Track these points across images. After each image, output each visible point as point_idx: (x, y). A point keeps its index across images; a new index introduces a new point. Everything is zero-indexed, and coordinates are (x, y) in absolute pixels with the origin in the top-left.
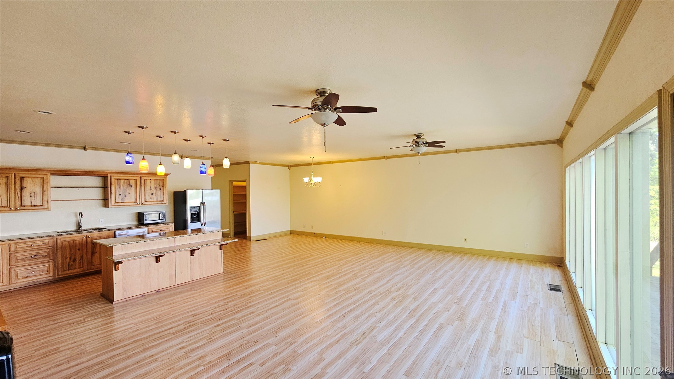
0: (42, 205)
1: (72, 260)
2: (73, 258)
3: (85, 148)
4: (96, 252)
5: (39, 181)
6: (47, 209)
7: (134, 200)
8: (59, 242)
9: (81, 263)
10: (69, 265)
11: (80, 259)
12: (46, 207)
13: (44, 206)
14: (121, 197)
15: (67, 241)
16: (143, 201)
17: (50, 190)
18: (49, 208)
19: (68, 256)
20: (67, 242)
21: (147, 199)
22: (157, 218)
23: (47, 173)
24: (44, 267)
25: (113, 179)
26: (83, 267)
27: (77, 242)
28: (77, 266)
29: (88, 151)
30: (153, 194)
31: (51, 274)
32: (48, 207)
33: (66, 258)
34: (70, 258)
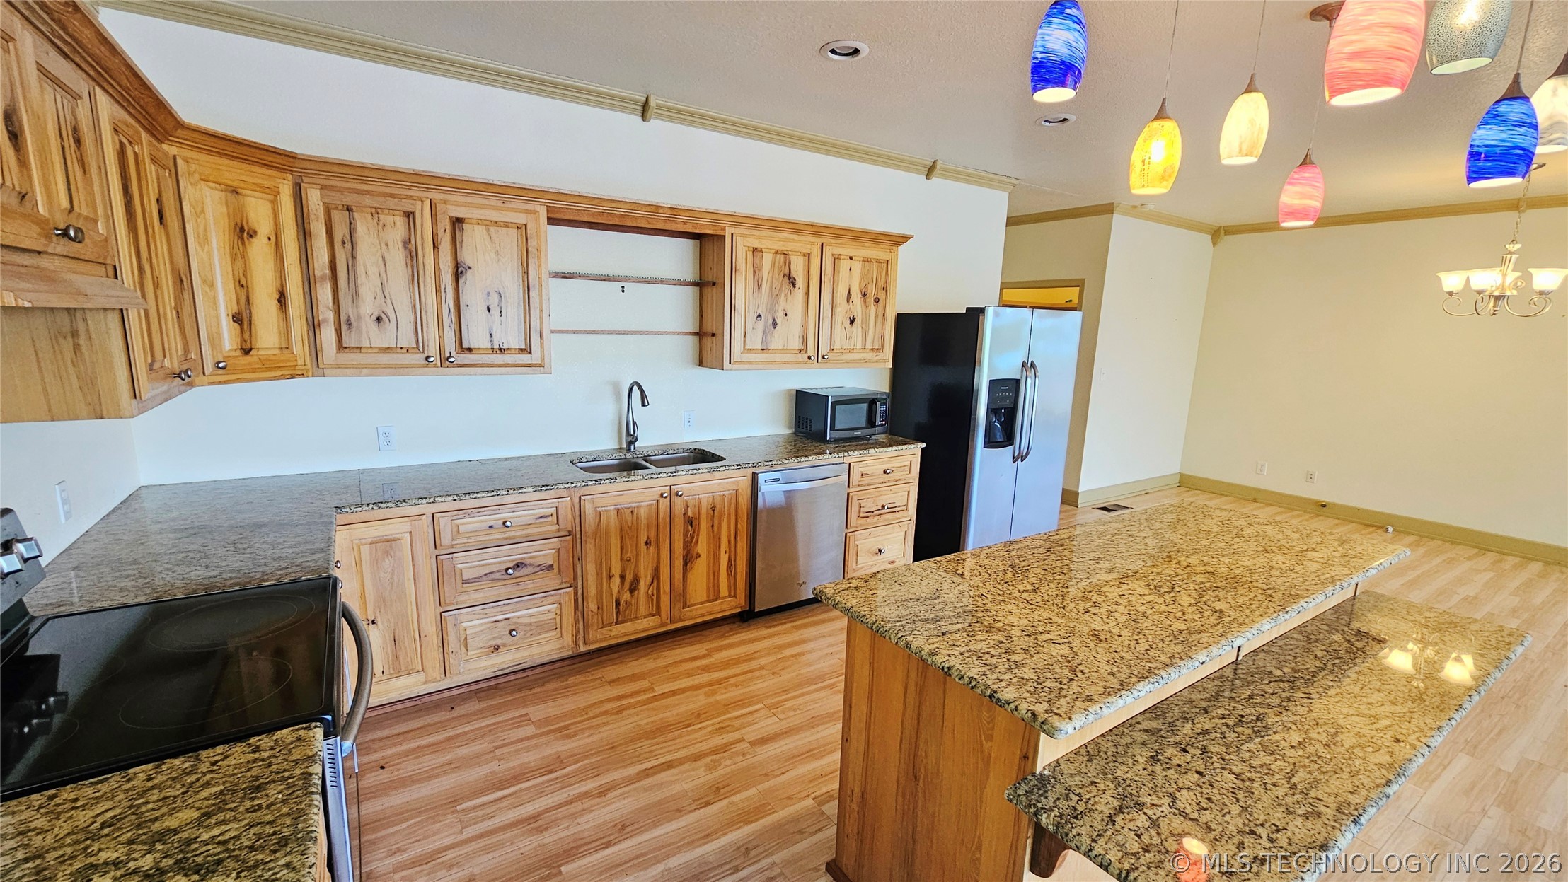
0: (523, 347)
1: (627, 586)
2: (629, 578)
3: (644, 110)
4: (698, 556)
5: (510, 239)
6: (539, 365)
7: (797, 344)
8: (588, 508)
9: (655, 598)
10: (618, 603)
11: (652, 582)
12: (535, 358)
13: (530, 353)
14: (761, 324)
15: (612, 508)
16: (824, 349)
17: (548, 284)
18: (547, 361)
19: (616, 569)
20: (613, 514)
21: (837, 345)
22: (863, 422)
23: (538, 208)
24: (545, 610)
25: (741, 245)
26: (659, 613)
27: (643, 513)
28: (642, 610)
29: (654, 123)
30: (854, 319)
31: (568, 639)
32: (542, 358)
33: (610, 577)
34: (623, 577)
